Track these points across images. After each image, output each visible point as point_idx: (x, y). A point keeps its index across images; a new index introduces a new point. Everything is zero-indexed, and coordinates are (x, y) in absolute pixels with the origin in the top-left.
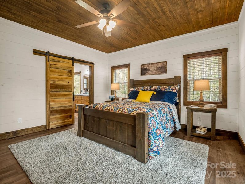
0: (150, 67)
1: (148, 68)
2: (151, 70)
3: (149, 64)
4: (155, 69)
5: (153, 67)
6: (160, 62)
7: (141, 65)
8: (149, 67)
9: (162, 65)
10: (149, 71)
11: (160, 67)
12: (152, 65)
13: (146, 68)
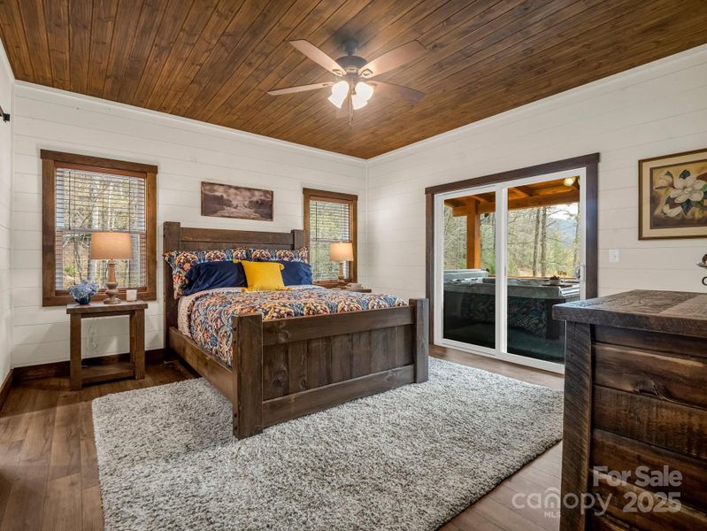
0: (233, 196)
1: (225, 196)
2: (234, 203)
3: (230, 187)
4: (247, 203)
5: (239, 198)
6: (260, 190)
7: (203, 183)
8: (229, 195)
9: (262, 198)
10: (229, 206)
11: (257, 202)
12: (238, 193)
13: (218, 194)
